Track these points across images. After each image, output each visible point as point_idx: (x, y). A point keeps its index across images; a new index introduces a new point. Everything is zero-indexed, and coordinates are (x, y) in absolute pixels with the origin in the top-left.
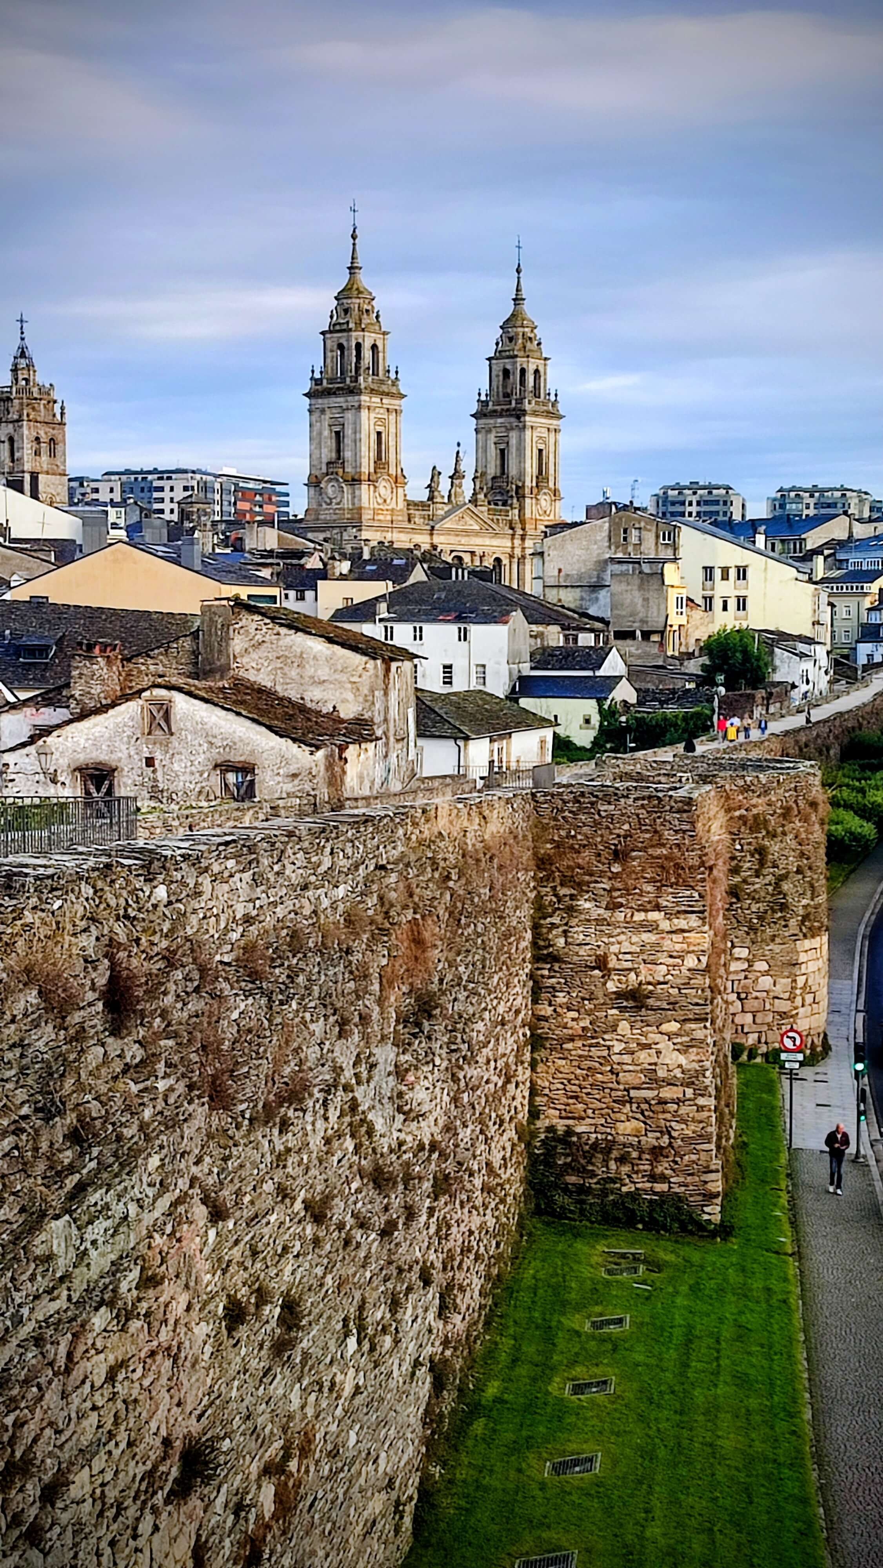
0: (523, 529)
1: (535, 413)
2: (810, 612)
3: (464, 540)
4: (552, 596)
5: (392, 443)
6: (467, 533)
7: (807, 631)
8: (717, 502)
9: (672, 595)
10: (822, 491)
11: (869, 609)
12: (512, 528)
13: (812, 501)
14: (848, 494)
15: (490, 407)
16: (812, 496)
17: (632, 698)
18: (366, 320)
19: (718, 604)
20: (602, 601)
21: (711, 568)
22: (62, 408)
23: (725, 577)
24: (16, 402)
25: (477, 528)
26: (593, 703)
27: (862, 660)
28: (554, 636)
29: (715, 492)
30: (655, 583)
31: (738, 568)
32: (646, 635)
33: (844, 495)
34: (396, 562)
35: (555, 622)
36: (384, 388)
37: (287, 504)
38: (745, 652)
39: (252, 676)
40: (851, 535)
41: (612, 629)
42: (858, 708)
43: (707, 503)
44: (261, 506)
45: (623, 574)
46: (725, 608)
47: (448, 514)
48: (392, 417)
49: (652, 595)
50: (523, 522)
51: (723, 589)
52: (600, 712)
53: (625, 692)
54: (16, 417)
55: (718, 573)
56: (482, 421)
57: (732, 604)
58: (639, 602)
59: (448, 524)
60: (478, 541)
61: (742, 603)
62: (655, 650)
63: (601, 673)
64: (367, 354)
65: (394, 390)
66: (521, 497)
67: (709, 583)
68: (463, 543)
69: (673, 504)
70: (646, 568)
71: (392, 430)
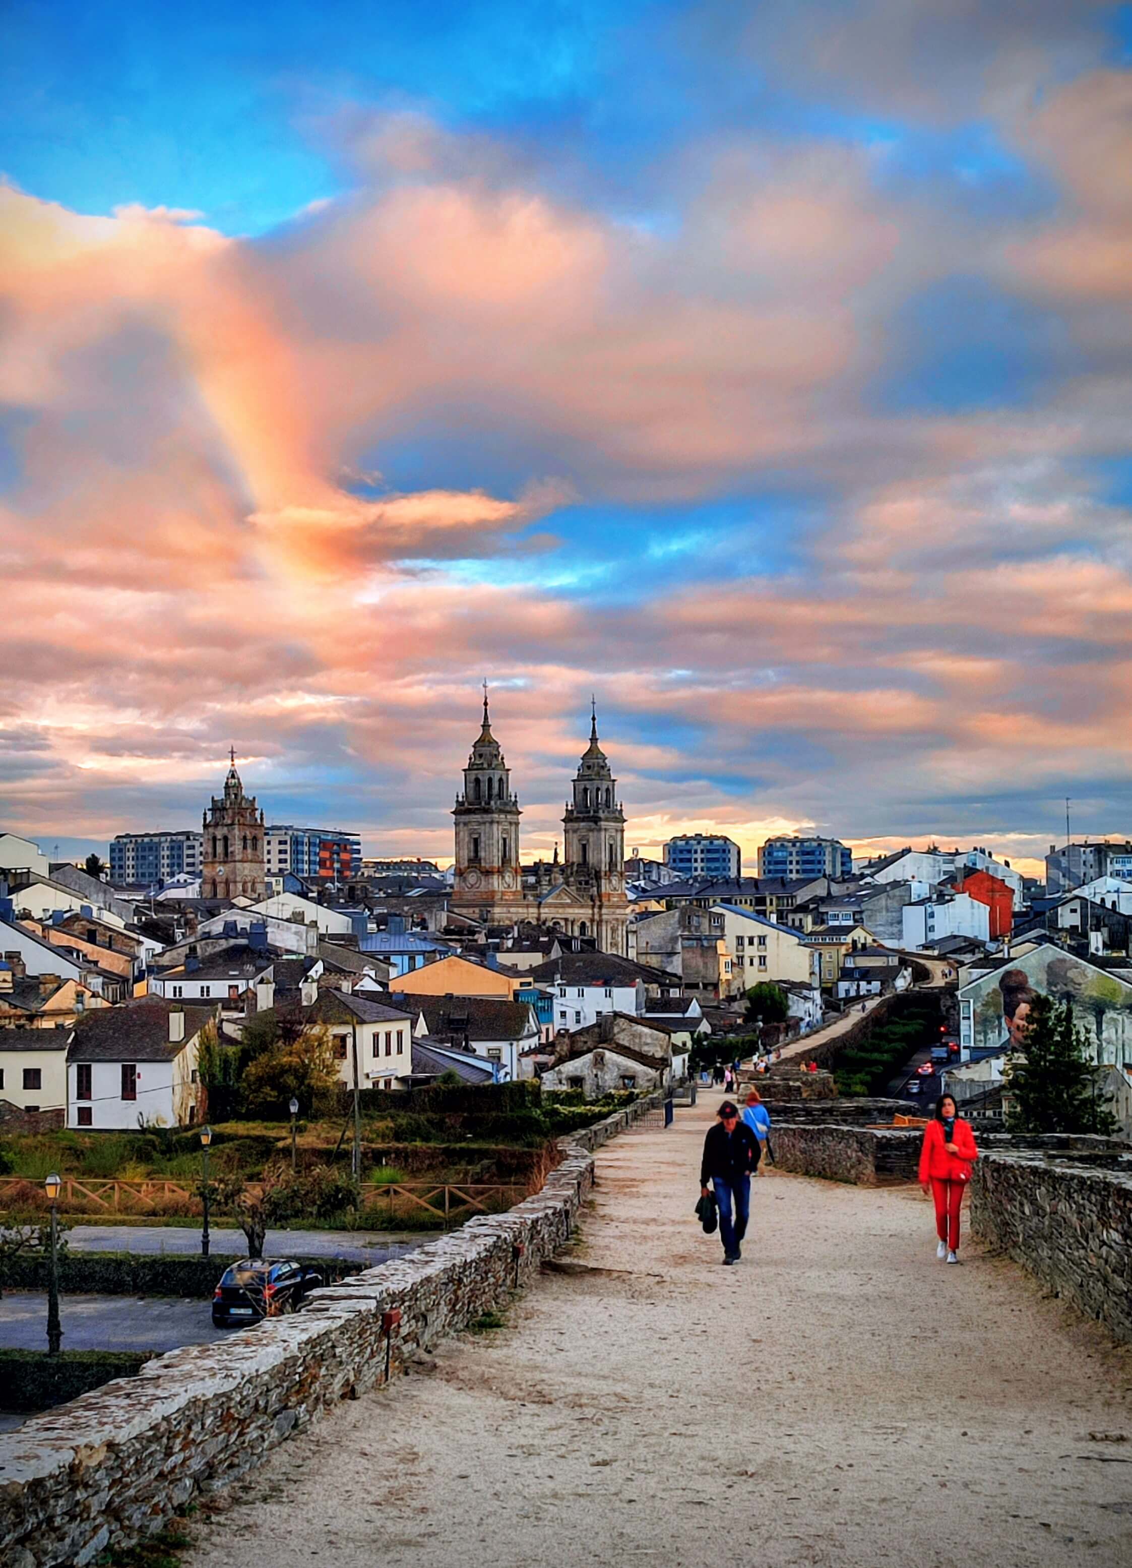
0: (600, 901)
1: (607, 820)
2: (808, 967)
3: (560, 910)
4: (643, 960)
5: (513, 845)
6: (563, 906)
7: (806, 978)
8: (716, 851)
9: (723, 960)
10: (802, 841)
11: (846, 955)
12: (592, 900)
13: (794, 850)
14: (824, 844)
15: (575, 814)
16: (794, 845)
17: (709, 1031)
18: (495, 763)
19: (747, 961)
20: (675, 963)
21: (742, 938)
22: (262, 814)
23: (751, 943)
24: (230, 811)
25: (569, 901)
26: (688, 1034)
27: (842, 995)
28: (655, 991)
29: (716, 842)
30: (710, 953)
31: (760, 937)
32: (705, 986)
33: (820, 845)
34: (542, 939)
35: (656, 982)
36: (508, 808)
37: (358, 852)
38: (772, 997)
39: (621, 1042)
40: (829, 893)
41: (683, 981)
42: (844, 1035)
43: (709, 851)
44: (338, 854)
45: (690, 947)
46: (752, 964)
47: (550, 892)
48: (513, 828)
49: (710, 961)
50: (600, 895)
51: (751, 951)
52: (692, 1039)
53: (705, 1027)
54: (229, 822)
55: (746, 941)
56: (569, 824)
57: (756, 961)
58: (701, 964)
59: (550, 900)
60: (570, 910)
61: (763, 960)
62: (712, 996)
63: (687, 1015)
64: (496, 785)
65: (514, 809)
66: (598, 877)
67: (740, 947)
68: (560, 914)
69: (681, 852)
70: (705, 943)
71: (513, 836)
